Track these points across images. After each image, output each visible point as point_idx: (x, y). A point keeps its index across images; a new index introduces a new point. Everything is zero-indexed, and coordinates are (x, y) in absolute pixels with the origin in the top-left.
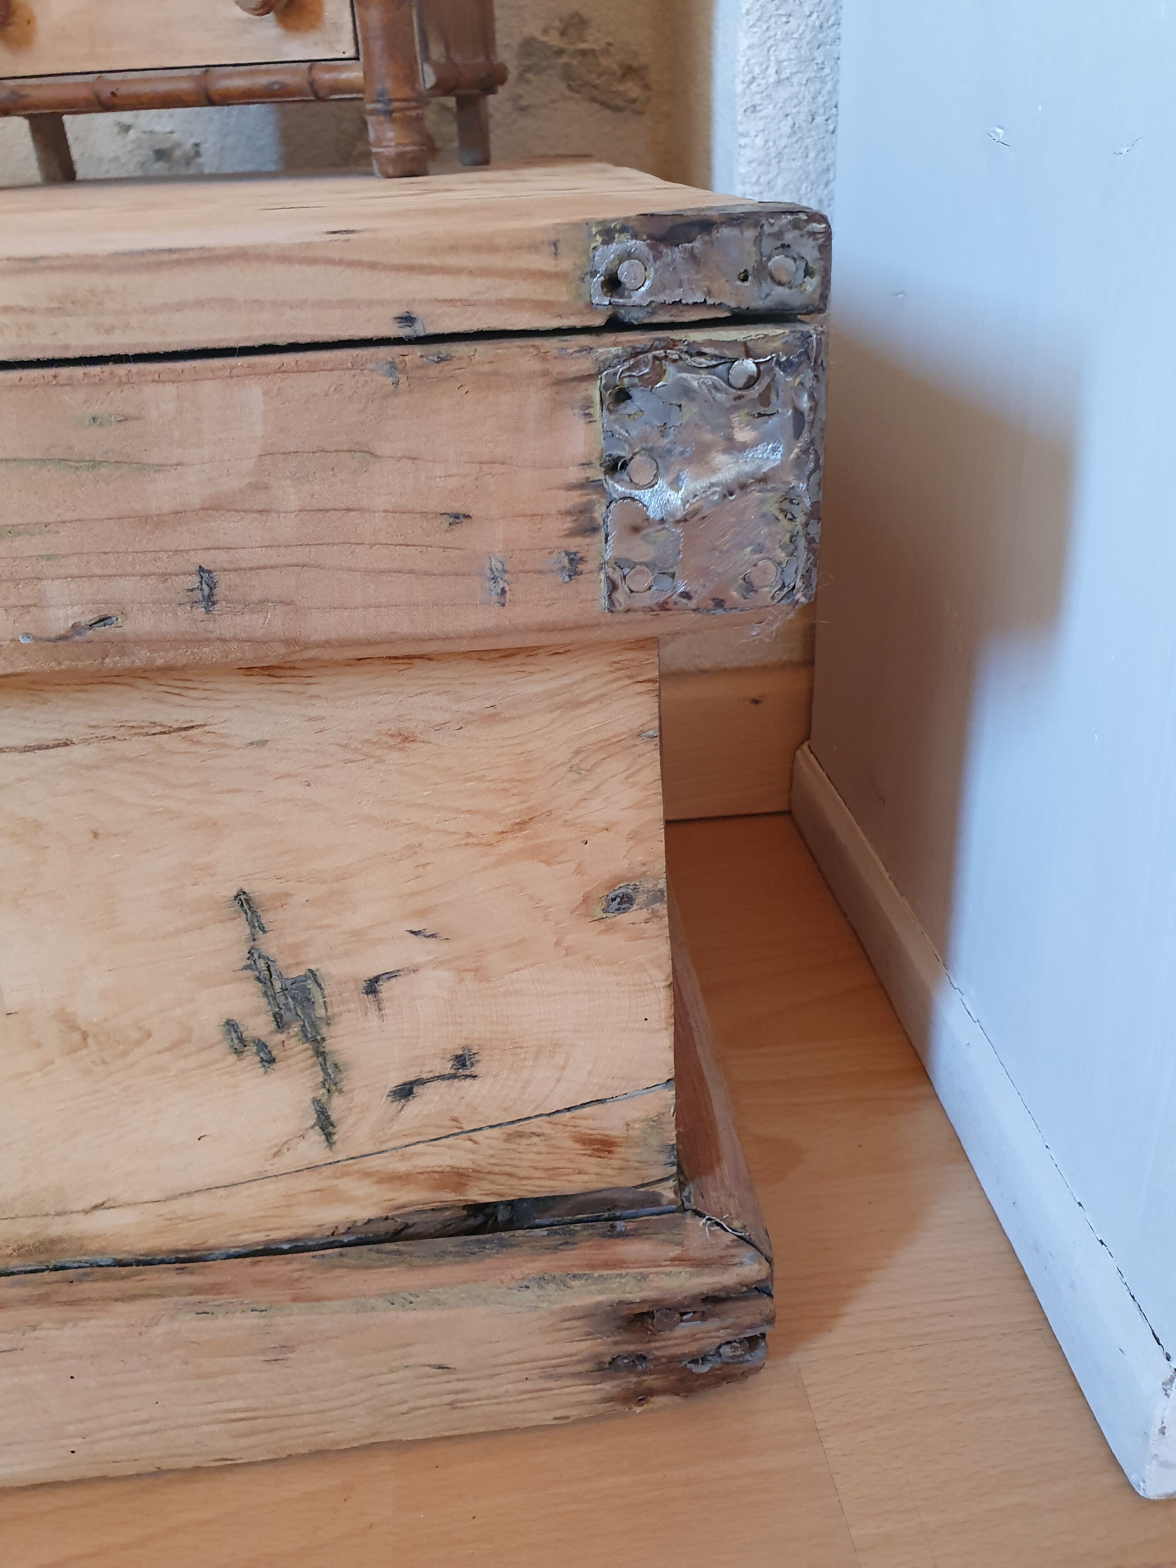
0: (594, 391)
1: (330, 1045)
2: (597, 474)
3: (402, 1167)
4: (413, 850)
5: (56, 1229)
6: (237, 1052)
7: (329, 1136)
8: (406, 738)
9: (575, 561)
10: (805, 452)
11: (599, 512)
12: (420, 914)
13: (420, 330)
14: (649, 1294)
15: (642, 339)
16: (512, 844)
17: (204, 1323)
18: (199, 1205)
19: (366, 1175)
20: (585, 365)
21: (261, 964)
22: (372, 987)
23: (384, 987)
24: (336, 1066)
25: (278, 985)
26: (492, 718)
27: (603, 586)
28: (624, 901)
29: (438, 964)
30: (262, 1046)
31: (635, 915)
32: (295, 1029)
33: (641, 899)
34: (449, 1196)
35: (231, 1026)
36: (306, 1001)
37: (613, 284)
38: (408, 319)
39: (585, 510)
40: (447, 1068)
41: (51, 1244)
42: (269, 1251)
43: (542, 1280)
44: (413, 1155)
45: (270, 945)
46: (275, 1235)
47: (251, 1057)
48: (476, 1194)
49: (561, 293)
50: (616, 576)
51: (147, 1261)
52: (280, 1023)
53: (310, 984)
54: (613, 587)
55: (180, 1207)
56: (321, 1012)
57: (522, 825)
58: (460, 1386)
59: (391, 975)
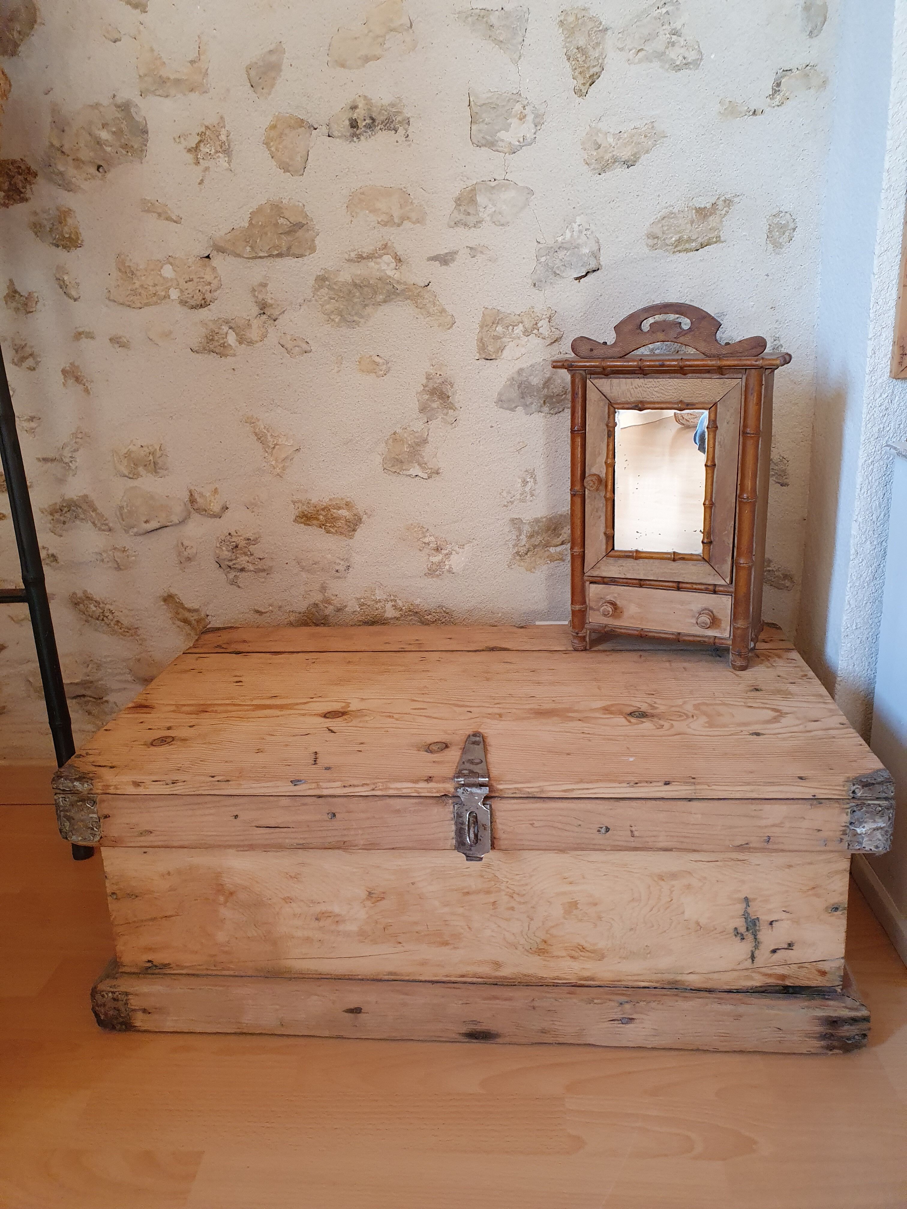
0: (849, 810)
1: (758, 937)
2: (848, 825)
3: (770, 972)
4: (787, 891)
5: (679, 978)
6: (735, 935)
7: (753, 961)
8: (790, 866)
9: (841, 840)
10: (891, 823)
11: (848, 832)
12: (786, 907)
13: (816, 797)
14: (836, 1015)
15: (859, 802)
16: (810, 893)
17: (719, 1006)
18: (715, 976)
19: (759, 973)
20: (848, 806)
21: (747, 914)
22: (771, 923)
23: (774, 923)
24: (758, 942)
25: (749, 920)
26: (811, 864)
27: (847, 845)
28: (836, 909)
29: (788, 920)
30: (742, 935)
31: (838, 913)
32: (751, 932)
33: (840, 909)
34: (780, 982)
35: (736, 929)
36: (755, 925)
37: (854, 792)
38: (815, 796)
39: (844, 831)
40: (786, 946)
41: (677, 982)
42: (730, 991)
43: (808, 1007)
44: (774, 969)
45: (749, 910)
46: (732, 988)
47: (739, 938)
48: (788, 983)
49: (844, 793)
50: (850, 843)
51: (699, 990)
52: (747, 930)
53: (757, 921)
54: (849, 845)
55: (711, 976)
56: (758, 928)
57: (814, 888)
58: (782, 1035)
59: (776, 921)
